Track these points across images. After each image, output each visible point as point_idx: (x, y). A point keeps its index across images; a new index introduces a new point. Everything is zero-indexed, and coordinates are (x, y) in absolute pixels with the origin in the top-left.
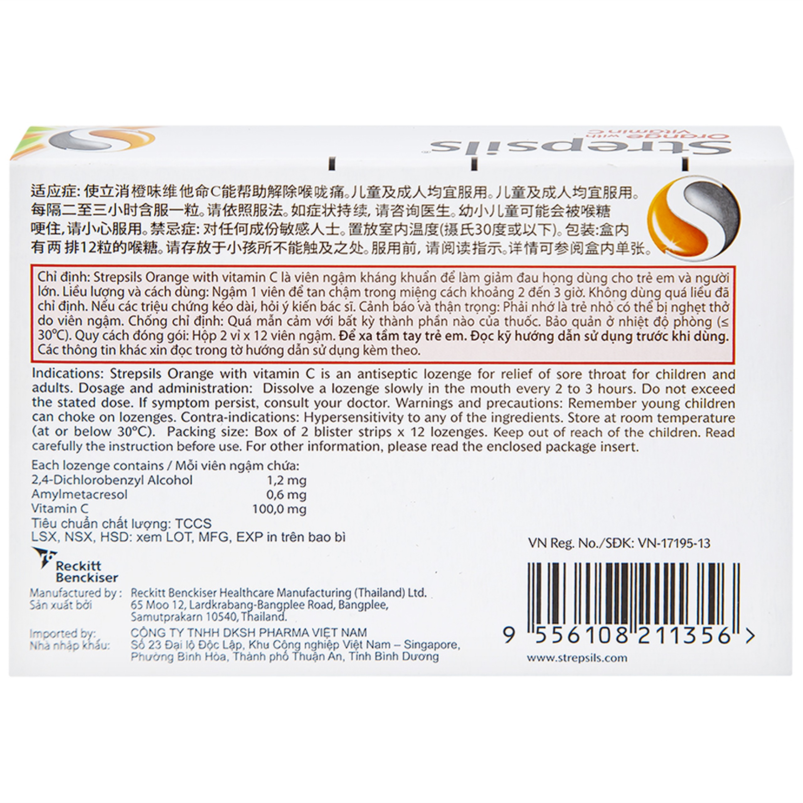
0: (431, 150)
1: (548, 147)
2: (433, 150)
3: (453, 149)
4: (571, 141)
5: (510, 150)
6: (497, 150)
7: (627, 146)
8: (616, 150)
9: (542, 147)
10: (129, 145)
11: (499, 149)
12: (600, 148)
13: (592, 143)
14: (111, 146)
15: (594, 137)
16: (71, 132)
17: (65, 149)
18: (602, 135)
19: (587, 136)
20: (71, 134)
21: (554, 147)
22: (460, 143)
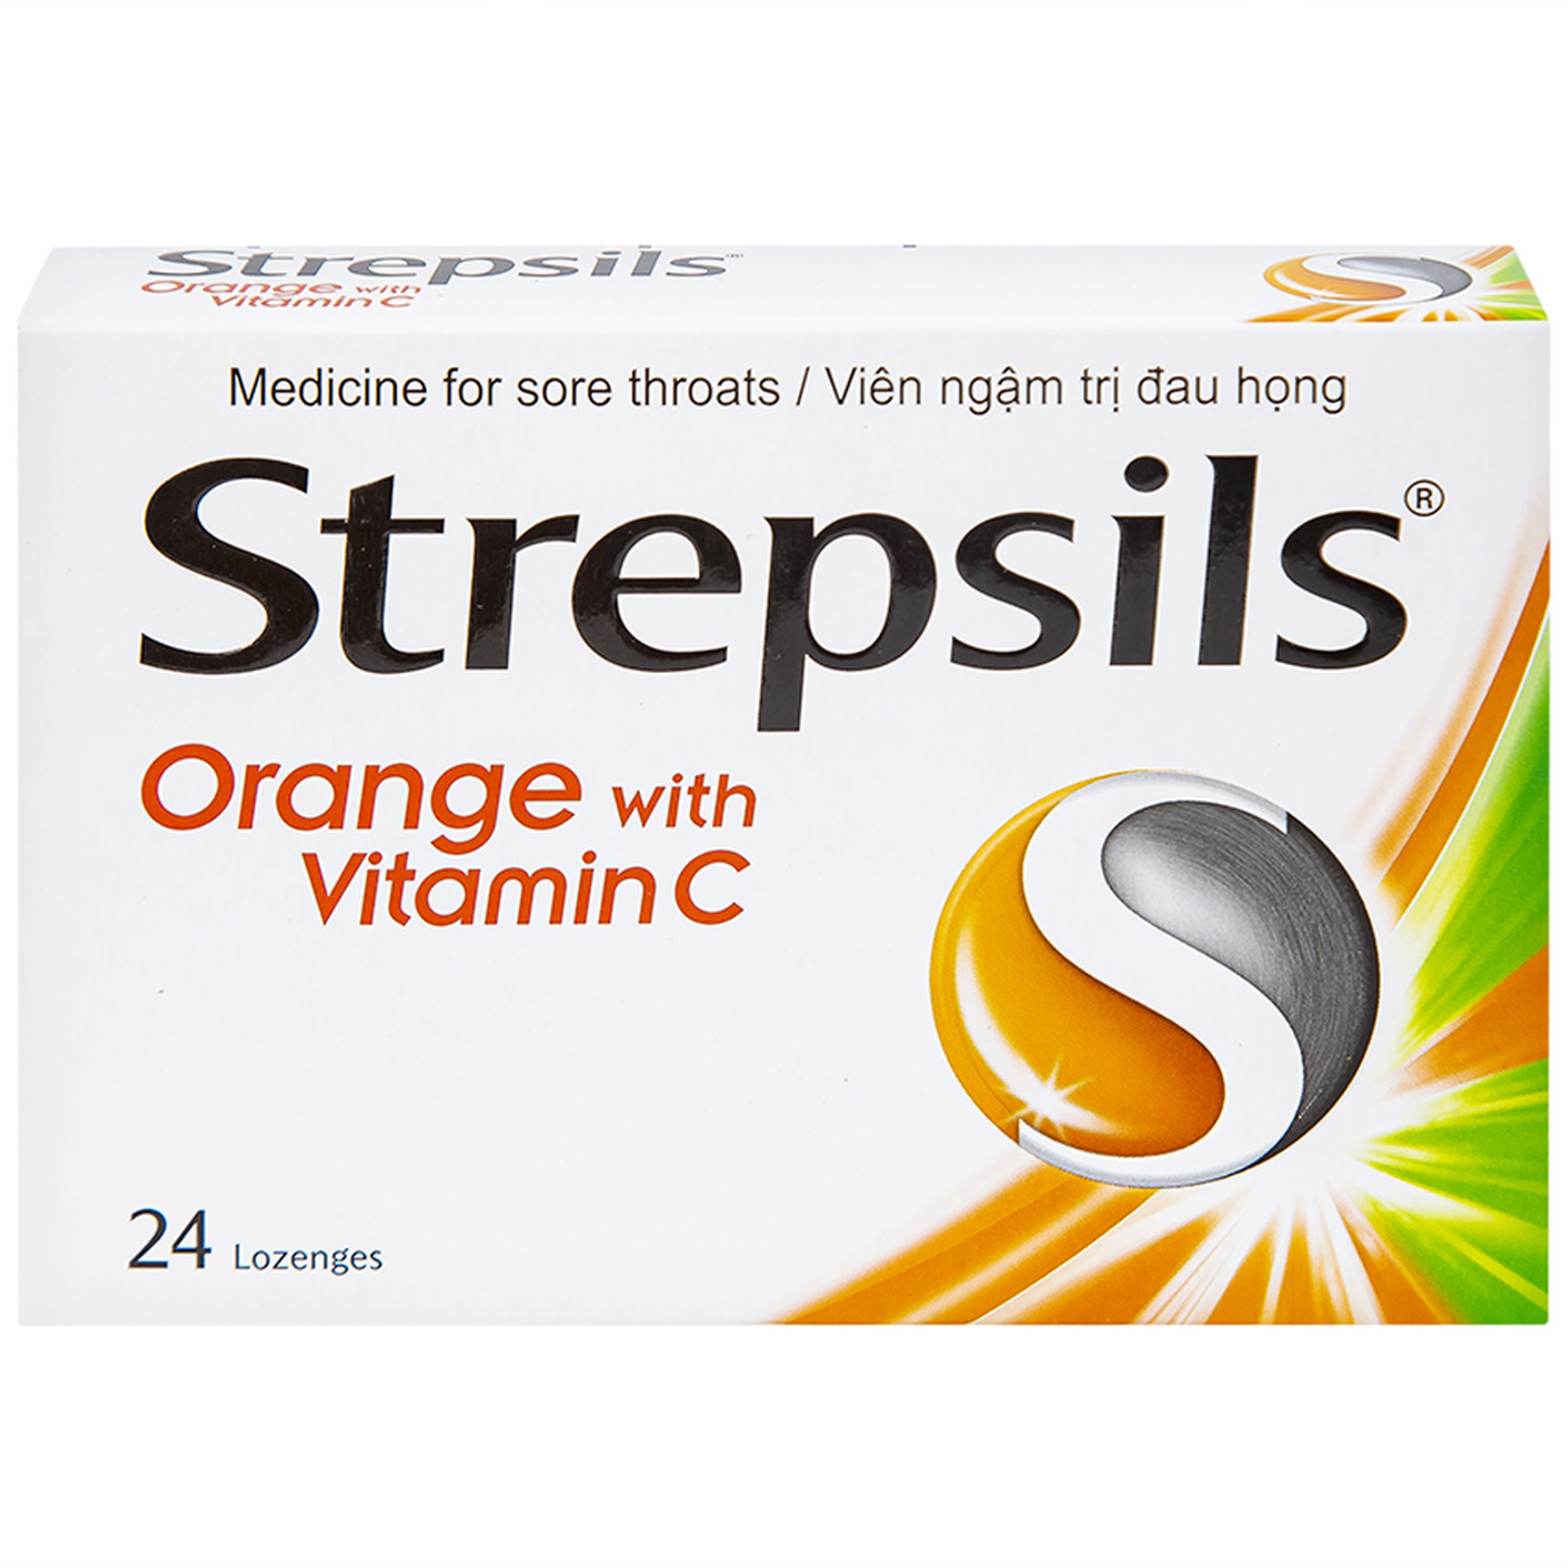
0: (726, 259)
1: (501, 266)
2: (722, 259)
3: (684, 263)
4: (453, 277)
5: (575, 259)
6: (600, 260)
7: (350, 269)
8: (374, 261)
9: (513, 265)
10: (1304, 264)
11: (596, 261)
12: (405, 263)
13: (414, 275)
14: (1339, 263)
15: (406, 288)
16: (1440, 296)
17: (1423, 259)
18: (388, 294)
19: (418, 290)
20: (1440, 291)
21: (489, 266)
22: (668, 274)
